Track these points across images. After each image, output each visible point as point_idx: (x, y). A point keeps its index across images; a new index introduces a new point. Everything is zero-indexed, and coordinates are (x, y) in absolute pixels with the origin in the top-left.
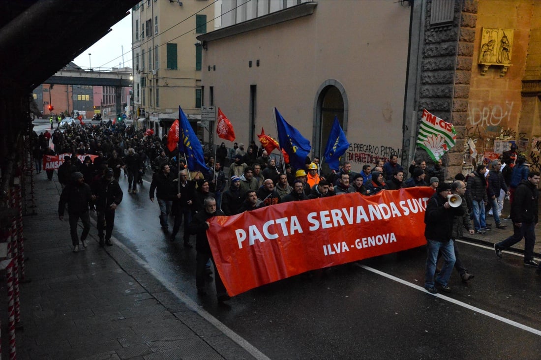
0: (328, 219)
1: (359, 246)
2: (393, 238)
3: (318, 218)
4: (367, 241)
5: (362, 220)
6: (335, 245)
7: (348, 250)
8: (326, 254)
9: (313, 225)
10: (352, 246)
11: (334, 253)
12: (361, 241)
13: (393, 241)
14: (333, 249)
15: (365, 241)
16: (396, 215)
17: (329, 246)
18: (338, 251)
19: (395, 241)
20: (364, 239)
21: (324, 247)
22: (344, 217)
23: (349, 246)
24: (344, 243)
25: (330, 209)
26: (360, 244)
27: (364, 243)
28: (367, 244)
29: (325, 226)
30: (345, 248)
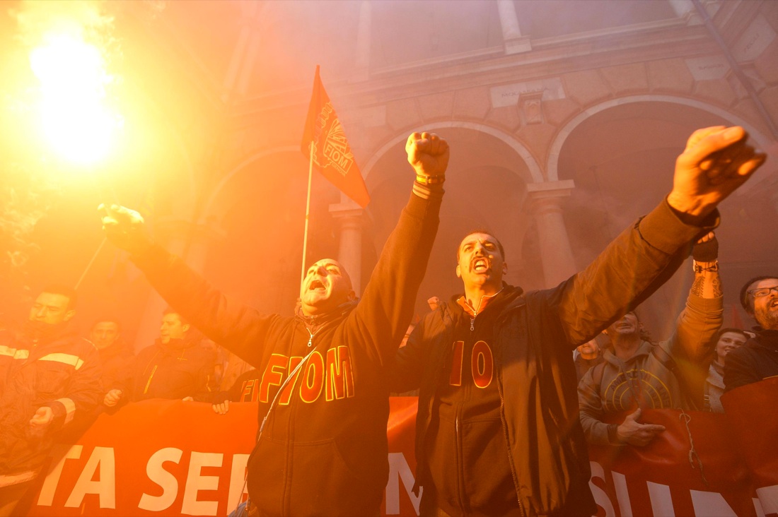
9: (156, 491)
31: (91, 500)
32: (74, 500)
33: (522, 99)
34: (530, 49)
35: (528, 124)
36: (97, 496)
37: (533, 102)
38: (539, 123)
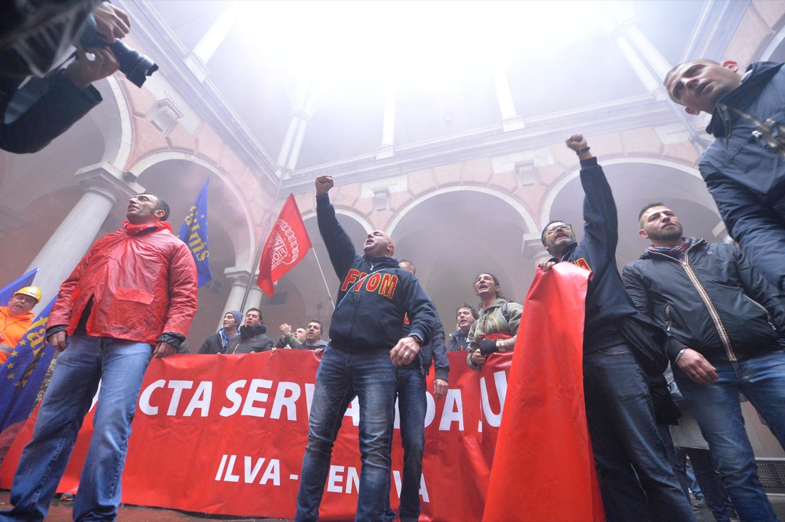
0: (264, 398)
3: (243, 392)
4: (345, 474)
6: (248, 460)
7: (277, 482)
8: (218, 477)
9: (230, 404)
10: (295, 478)
11: (236, 479)
14: (239, 470)
15: (338, 473)
17: (233, 458)
18: (249, 479)
21: (225, 457)
23: (284, 476)
24: (275, 463)
25: (278, 377)
27: (333, 477)
28: (342, 484)
29: (249, 411)
30: (272, 472)
31: (197, 411)
32: (188, 412)
33: (517, 166)
34: (523, 126)
35: (524, 186)
36: (200, 409)
37: (526, 169)
38: (532, 184)
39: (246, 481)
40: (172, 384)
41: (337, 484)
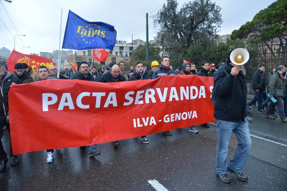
0: (142, 97)
1: (167, 120)
2: (195, 115)
3: (134, 96)
4: (175, 116)
5: (174, 99)
6: (143, 119)
7: (155, 124)
8: (135, 126)
10: (160, 121)
11: (142, 125)
12: (170, 117)
13: (195, 117)
14: (142, 122)
15: (173, 116)
16: (202, 96)
17: (138, 120)
18: (146, 124)
19: (196, 117)
20: (172, 115)
21: (134, 120)
22: (156, 96)
23: (157, 121)
24: (152, 118)
26: (168, 119)
27: (172, 118)
28: (174, 119)
29: (137, 102)
30: (153, 121)
36: (112, 104)
39: (145, 125)
40: (94, 94)
41: (173, 119)
